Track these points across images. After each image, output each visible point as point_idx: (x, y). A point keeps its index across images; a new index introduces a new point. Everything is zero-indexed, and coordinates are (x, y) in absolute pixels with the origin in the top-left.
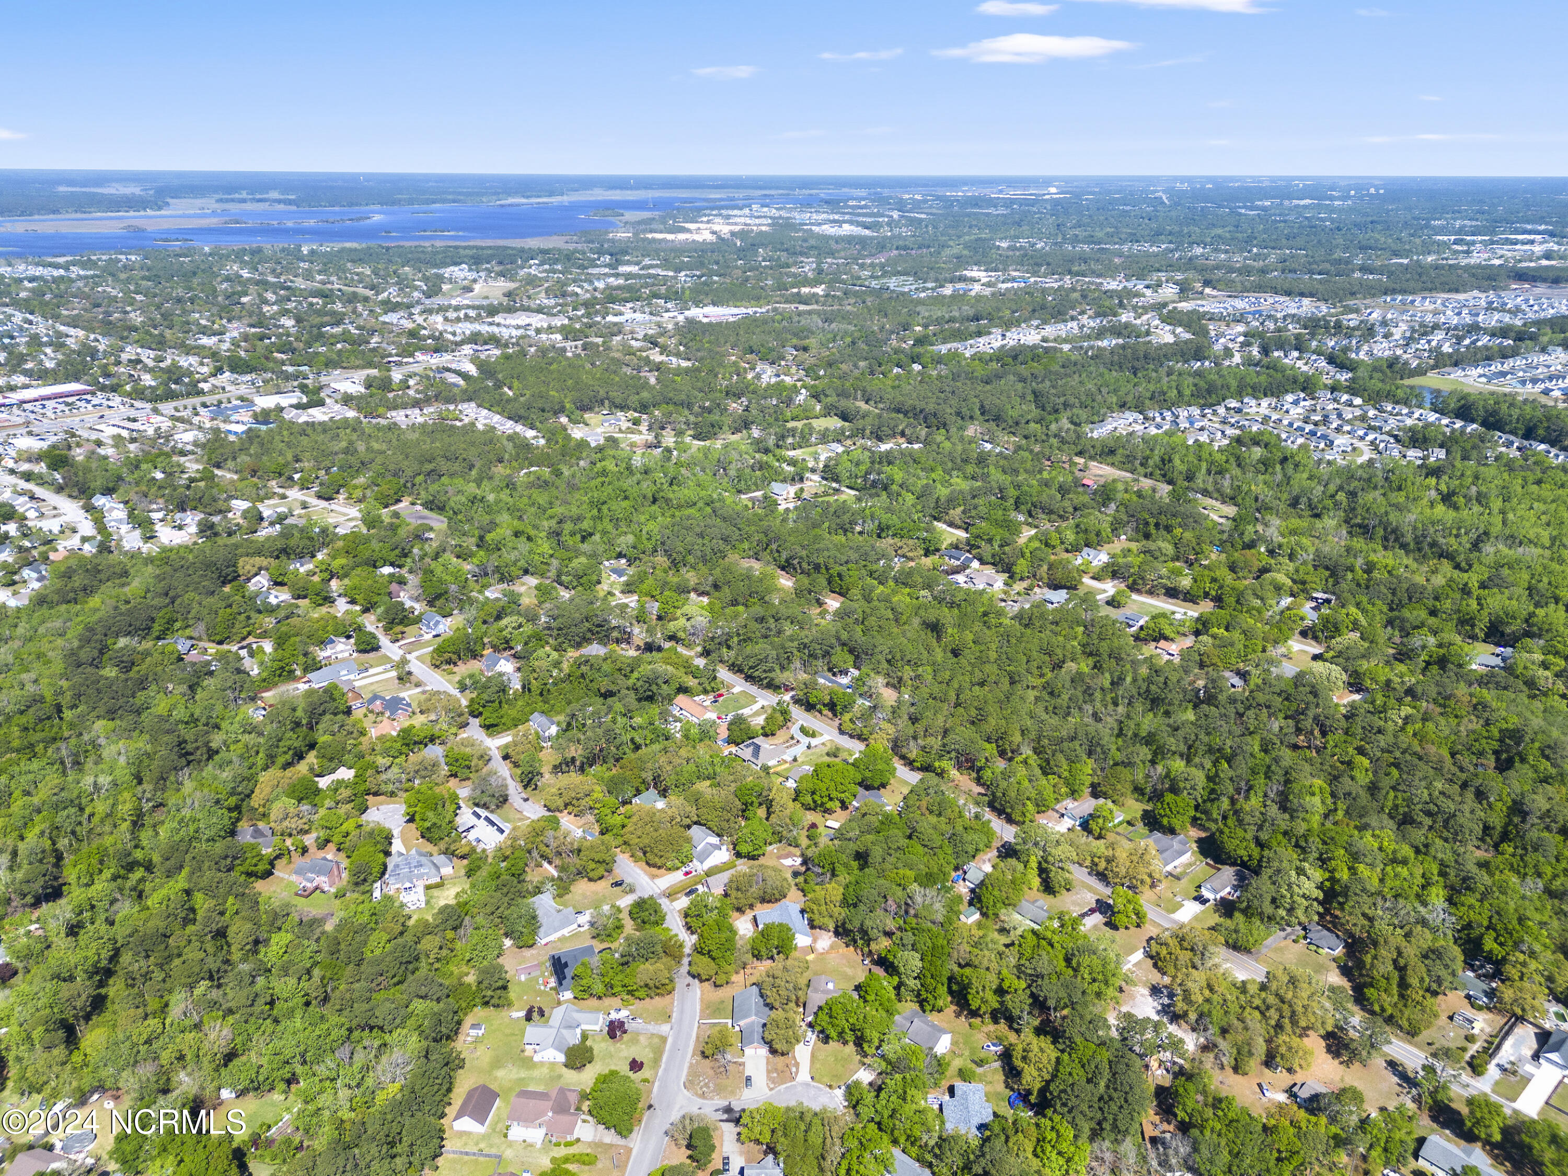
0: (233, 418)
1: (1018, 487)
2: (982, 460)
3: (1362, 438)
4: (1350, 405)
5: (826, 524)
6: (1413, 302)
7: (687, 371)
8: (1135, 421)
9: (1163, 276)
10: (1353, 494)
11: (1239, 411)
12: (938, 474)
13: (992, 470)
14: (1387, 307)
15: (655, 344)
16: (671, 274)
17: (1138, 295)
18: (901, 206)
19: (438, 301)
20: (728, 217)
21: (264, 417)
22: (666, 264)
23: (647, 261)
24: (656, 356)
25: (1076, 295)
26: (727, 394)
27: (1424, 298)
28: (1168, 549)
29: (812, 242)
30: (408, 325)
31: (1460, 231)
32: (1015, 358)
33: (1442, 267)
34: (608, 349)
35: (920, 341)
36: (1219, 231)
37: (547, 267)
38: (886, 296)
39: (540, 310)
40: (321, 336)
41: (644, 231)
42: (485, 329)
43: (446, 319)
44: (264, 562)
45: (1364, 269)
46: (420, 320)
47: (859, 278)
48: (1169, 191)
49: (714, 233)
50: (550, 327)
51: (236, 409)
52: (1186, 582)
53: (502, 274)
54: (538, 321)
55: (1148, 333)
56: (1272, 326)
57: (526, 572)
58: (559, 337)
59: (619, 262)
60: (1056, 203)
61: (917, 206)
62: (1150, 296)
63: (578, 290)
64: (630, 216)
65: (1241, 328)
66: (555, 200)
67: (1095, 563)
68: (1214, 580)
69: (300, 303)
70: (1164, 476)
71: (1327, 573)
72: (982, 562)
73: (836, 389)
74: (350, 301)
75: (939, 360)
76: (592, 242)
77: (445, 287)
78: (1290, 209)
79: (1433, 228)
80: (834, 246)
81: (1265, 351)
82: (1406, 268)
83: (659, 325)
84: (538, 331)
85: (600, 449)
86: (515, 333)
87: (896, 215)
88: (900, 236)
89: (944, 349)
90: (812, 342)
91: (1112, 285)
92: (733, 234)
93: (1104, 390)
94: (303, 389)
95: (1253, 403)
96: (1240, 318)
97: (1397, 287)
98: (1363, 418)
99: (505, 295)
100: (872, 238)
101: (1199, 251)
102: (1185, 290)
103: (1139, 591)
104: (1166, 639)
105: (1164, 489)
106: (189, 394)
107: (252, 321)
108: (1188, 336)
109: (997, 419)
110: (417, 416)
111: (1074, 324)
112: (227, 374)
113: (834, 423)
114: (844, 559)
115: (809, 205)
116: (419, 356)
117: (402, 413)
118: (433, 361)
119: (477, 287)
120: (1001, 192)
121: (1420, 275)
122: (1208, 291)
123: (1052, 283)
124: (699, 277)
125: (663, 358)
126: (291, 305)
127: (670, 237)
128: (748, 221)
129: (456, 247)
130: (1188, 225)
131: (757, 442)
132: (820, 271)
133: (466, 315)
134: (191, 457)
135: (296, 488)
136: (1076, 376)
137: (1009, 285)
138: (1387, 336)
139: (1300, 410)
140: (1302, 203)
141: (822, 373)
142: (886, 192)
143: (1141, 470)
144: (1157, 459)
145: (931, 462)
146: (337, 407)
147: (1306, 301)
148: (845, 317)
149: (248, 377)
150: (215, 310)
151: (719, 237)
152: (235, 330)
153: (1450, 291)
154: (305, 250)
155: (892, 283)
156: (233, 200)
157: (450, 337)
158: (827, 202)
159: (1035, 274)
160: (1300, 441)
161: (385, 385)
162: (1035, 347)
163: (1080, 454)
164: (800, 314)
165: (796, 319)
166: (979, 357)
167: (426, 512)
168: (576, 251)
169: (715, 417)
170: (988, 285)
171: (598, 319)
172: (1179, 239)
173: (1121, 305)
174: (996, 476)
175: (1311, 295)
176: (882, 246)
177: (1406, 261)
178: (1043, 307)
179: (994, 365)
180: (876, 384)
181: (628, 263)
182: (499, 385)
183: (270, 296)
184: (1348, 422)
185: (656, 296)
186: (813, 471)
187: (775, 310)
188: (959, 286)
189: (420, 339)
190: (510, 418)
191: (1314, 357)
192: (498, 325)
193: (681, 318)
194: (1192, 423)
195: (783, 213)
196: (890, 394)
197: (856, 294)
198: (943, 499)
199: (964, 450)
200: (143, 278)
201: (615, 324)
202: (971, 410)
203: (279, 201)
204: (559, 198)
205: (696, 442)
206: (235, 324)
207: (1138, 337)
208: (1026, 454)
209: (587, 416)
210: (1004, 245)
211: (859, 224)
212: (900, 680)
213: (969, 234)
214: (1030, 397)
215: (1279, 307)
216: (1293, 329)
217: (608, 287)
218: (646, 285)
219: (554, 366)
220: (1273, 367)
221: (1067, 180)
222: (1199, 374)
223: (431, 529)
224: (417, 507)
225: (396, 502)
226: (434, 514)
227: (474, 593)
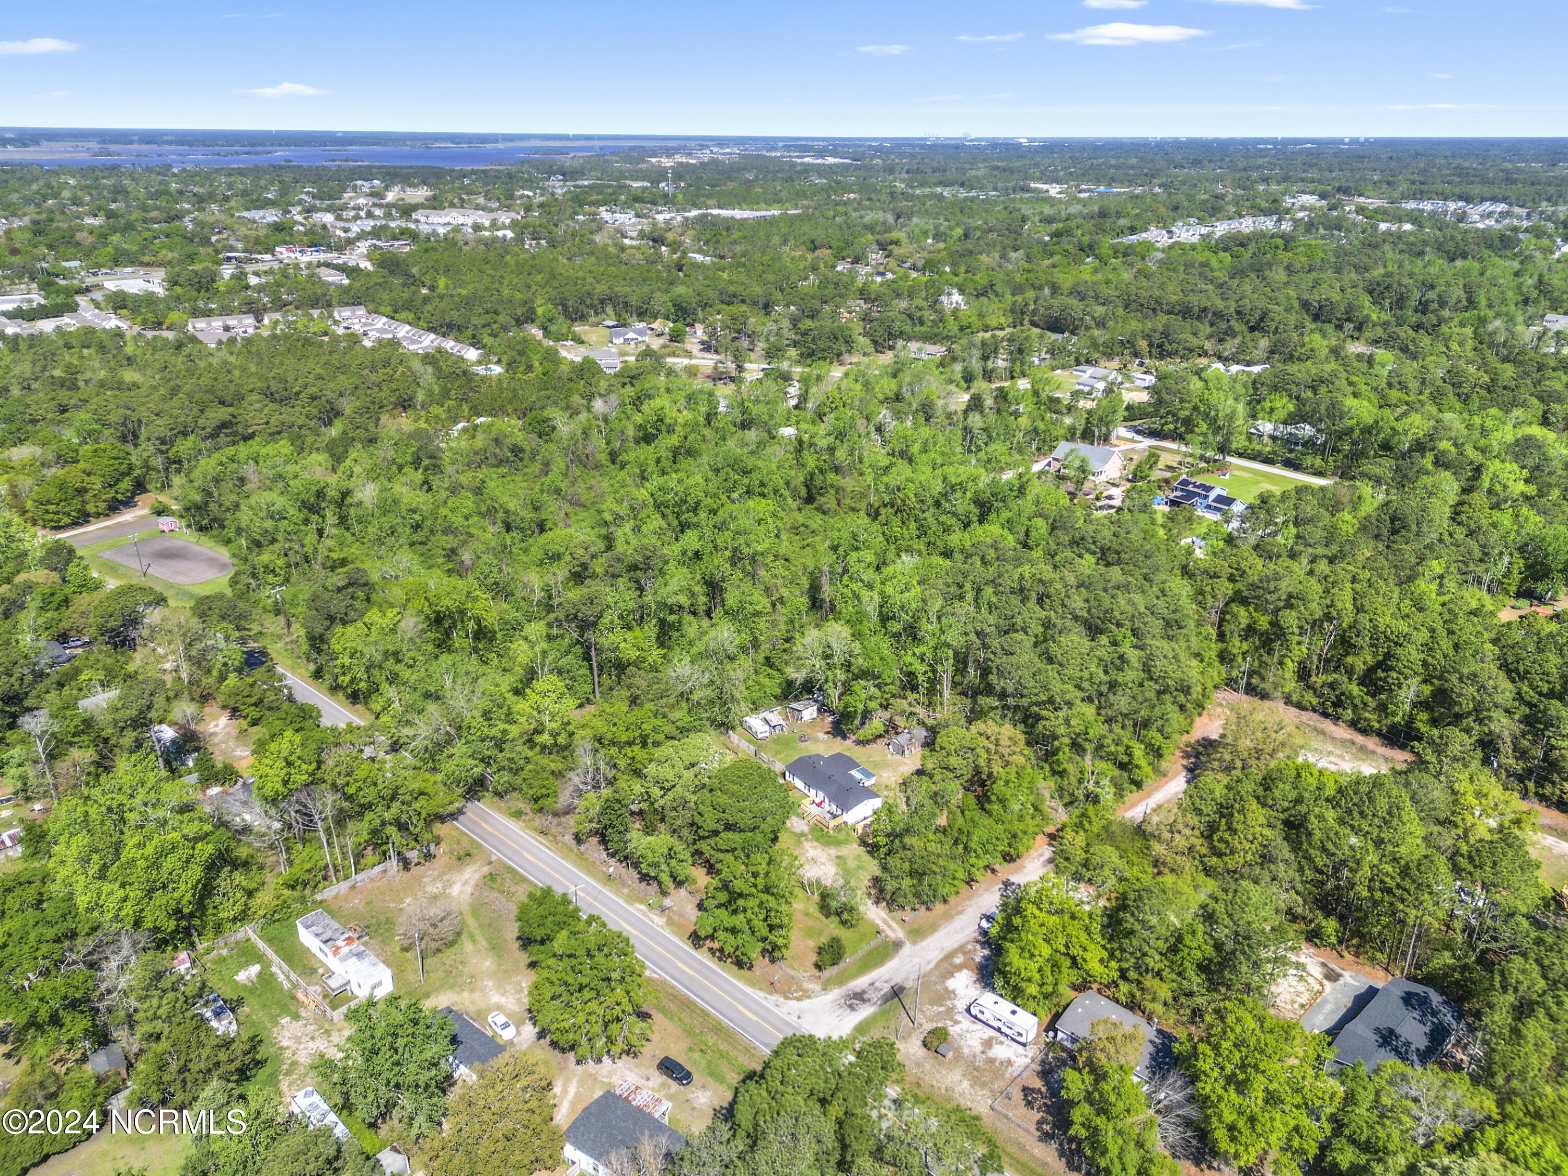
54: (477, 218)
58: (509, 234)
63: (530, 194)
85: (632, 378)
99: (428, 200)
116: (284, 253)
117: (217, 321)
119: (390, 195)
161: (202, 279)
167: (187, 538)
182: (411, 285)
190: (431, 329)
209: (578, 329)
223: (161, 601)
224: (166, 523)
225: (115, 507)
226: (207, 546)
227: (248, 932)
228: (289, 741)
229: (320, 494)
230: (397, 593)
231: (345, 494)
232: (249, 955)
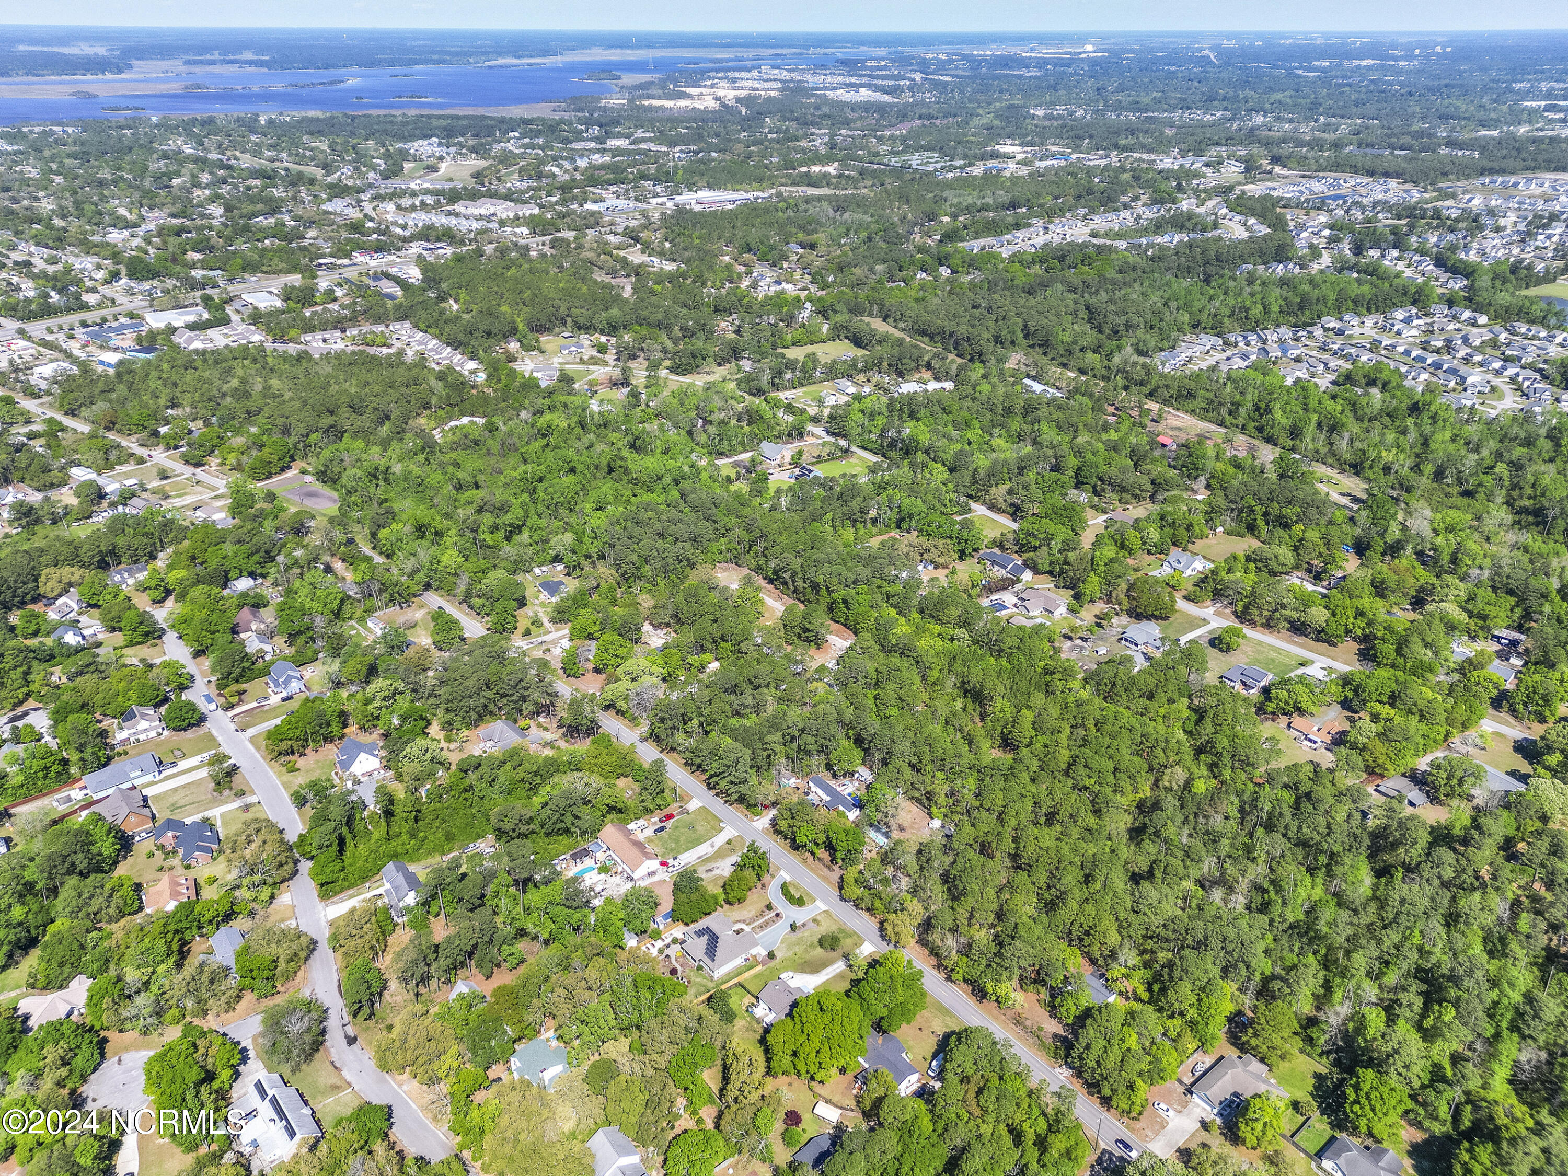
0: (113, 343)
1: (1079, 453)
2: (1030, 409)
3: (1498, 373)
4: (1474, 324)
5: (829, 516)
6: (1516, 185)
7: (672, 278)
8: (1214, 347)
9: (1223, 151)
10: (1517, 466)
11: (1340, 333)
12: (974, 434)
13: (1044, 427)
14: (1487, 192)
15: (637, 240)
16: (664, 149)
17: (1197, 175)
18: (924, 66)
19: (396, 183)
20: (734, 80)
21: (148, 342)
22: (662, 137)
23: (640, 134)
24: (636, 257)
25: (1126, 176)
26: (716, 310)
27: (1529, 180)
28: (1285, 554)
29: (826, 109)
30: (354, 214)
31: (1549, 95)
32: (1062, 259)
33: (1541, 140)
34: (580, 247)
35: (949, 236)
36: (1279, 96)
37: (527, 140)
38: (908, 177)
39: (508, 197)
40: (247, 229)
41: (641, 97)
42: (439, 220)
43: (399, 208)
44: (77, 573)
45: (1451, 143)
46: (368, 208)
47: (877, 154)
48: (1216, 49)
49: (717, 99)
50: (517, 218)
51: (120, 330)
52: (1318, 615)
53: (473, 150)
54: (505, 210)
55: (1216, 226)
56: (1360, 217)
57: (428, 586)
58: (525, 231)
59: (609, 135)
60: (1094, 62)
61: (941, 66)
62: (1211, 179)
63: (556, 170)
64: (629, 79)
65: (1323, 218)
66: (548, 61)
67: (1188, 572)
68: (1360, 614)
69: (236, 187)
70: (1260, 429)
71: (1512, 600)
72: (1036, 571)
73: (847, 303)
74: (293, 184)
75: (972, 263)
76: (582, 110)
77: (407, 166)
78: (1352, 71)
79: (1518, 92)
80: (850, 115)
81: (1358, 250)
82: (1499, 142)
83: (644, 214)
84: (502, 223)
85: (550, 393)
86: (475, 225)
87: (918, 77)
88: (922, 103)
89: (976, 245)
90: (820, 237)
91: (1166, 163)
92: (738, 100)
93: (1173, 305)
94: (207, 301)
95: (1355, 321)
96: (1321, 205)
97: (1495, 165)
98: (1494, 343)
99: (472, 176)
100: (892, 105)
101: (1259, 119)
102: (1251, 169)
103: (1252, 623)
104: (1300, 711)
105: (1268, 454)
106: (69, 310)
107: (174, 210)
108: (1264, 230)
109: (1045, 345)
110: (337, 343)
111: (1126, 214)
112: (124, 281)
113: (843, 350)
114: (851, 577)
115: (823, 67)
116: (358, 258)
117: (319, 336)
118: (373, 263)
119: (443, 166)
120: (1033, 50)
121: (1519, 150)
122: (1277, 169)
123: (1096, 160)
124: (696, 153)
125: (645, 258)
126: (225, 190)
127: (669, 104)
128: (757, 85)
129: (429, 117)
130: (1243, 88)
131: (749, 379)
132: (832, 146)
133: (423, 203)
134: (45, 399)
135: (161, 448)
136: (1137, 286)
137: (1049, 163)
138: (1498, 229)
139: (1414, 332)
140: (1364, 63)
141: (831, 279)
142: (908, 51)
143: (1229, 419)
144: (1250, 406)
145: (965, 413)
146: (242, 328)
147: (1393, 183)
148: (860, 204)
149: (146, 285)
150: (137, 195)
151: (723, 105)
152: (154, 220)
153: (1556, 170)
154: (263, 120)
155: (915, 160)
156: (201, 62)
157: (398, 231)
158: (844, 62)
159: (1077, 148)
160: (1424, 376)
161: (306, 296)
162: (1085, 245)
163: (1151, 395)
164: (808, 200)
165: (803, 207)
166: (1016, 258)
167: (318, 486)
168: (562, 121)
169: (699, 343)
170: (1024, 163)
171: (575, 206)
172: (1234, 105)
173: (1179, 188)
174: (1049, 433)
175: (1398, 175)
176: (903, 115)
177: (1495, 133)
178: (1090, 192)
179: (1037, 269)
180: (895, 294)
181: (619, 135)
182: (442, 298)
183: (205, 178)
184: (1478, 350)
185: (644, 177)
186: (815, 420)
187: (779, 194)
188: (991, 164)
189: (363, 234)
190: (448, 344)
191: (1417, 258)
192: (457, 215)
193: (670, 205)
194: (1284, 351)
195: (795, 76)
196: (914, 310)
197: (873, 174)
198: (982, 473)
199: (1007, 396)
200: (69, 156)
201: (592, 213)
202: (1013, 333)
203: (250, 63)
204: (553, 59)
205: (673, 377)
206: (156, 213)
207: (1204, 230)
208: (1086, 400)
209: (543, 339)
210: (1040, 113)
211: (877, 88)
212: (929, 796)
213: (999, 100)
214: (1083, 314)
215: (1363, 191)
216: (1385, 220)
217: (591, 167)
218: (635, 163)
219: (513, 270)
220: (1373, 271)
221: (1103, 36)
222: (1284, 282)
223: (313, 517)
224: (308, 478)
225: (283, 470)
226: (326, 490)
227: (353, 622)
228: (363, 566)
229: (376, 469)
230: (405, 517)
231: (388, 468)
232: (353, 628)
